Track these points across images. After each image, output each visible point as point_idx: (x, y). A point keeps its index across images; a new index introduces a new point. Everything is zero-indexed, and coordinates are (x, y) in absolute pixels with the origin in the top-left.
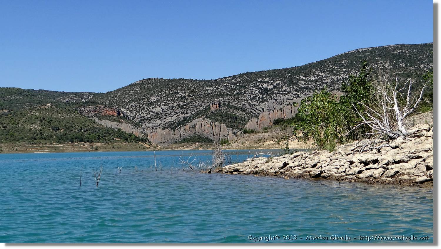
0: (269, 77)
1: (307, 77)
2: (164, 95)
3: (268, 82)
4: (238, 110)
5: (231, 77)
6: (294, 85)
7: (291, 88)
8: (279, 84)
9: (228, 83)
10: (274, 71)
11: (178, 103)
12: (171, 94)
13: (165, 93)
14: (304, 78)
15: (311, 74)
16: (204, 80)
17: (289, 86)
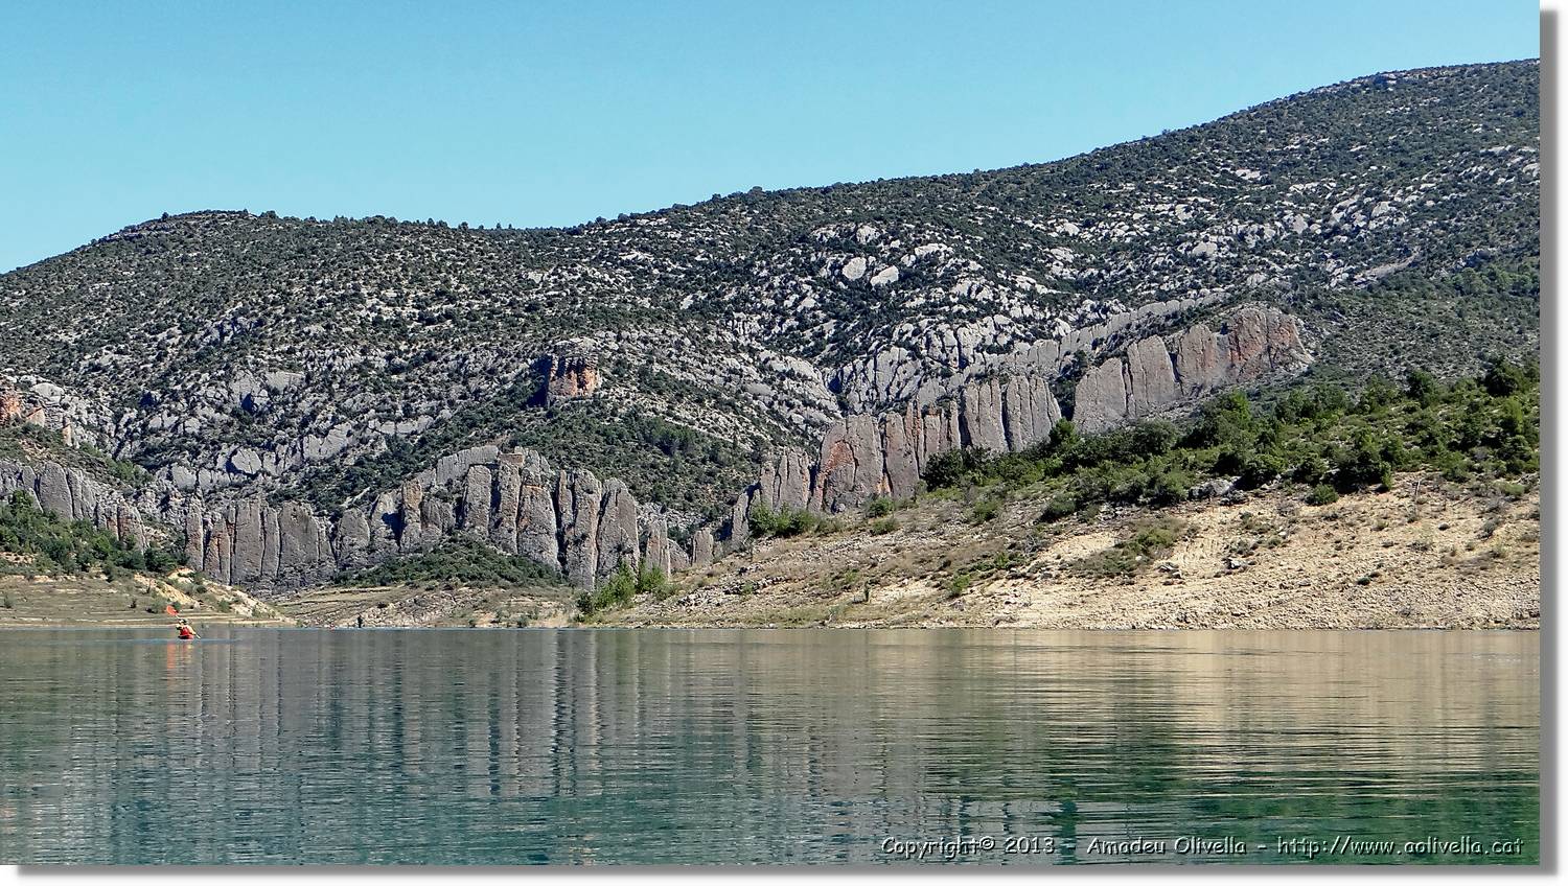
0: (876, 219)
1: (1088, 224)
2: (280, 311)
3: (870, 249)
4: (700, 401)
5: (663, 213)
6: (1016, 264)
7: (999, 282)
8: (932, 260)
9: (644, 249)
10: (907, 186)
11: (358, 358)
12: (320, 303)
13: (286, 296)
14: (1072, 228)
15: (1109, 207)
16: (512, 232)
17: (989, 271)
